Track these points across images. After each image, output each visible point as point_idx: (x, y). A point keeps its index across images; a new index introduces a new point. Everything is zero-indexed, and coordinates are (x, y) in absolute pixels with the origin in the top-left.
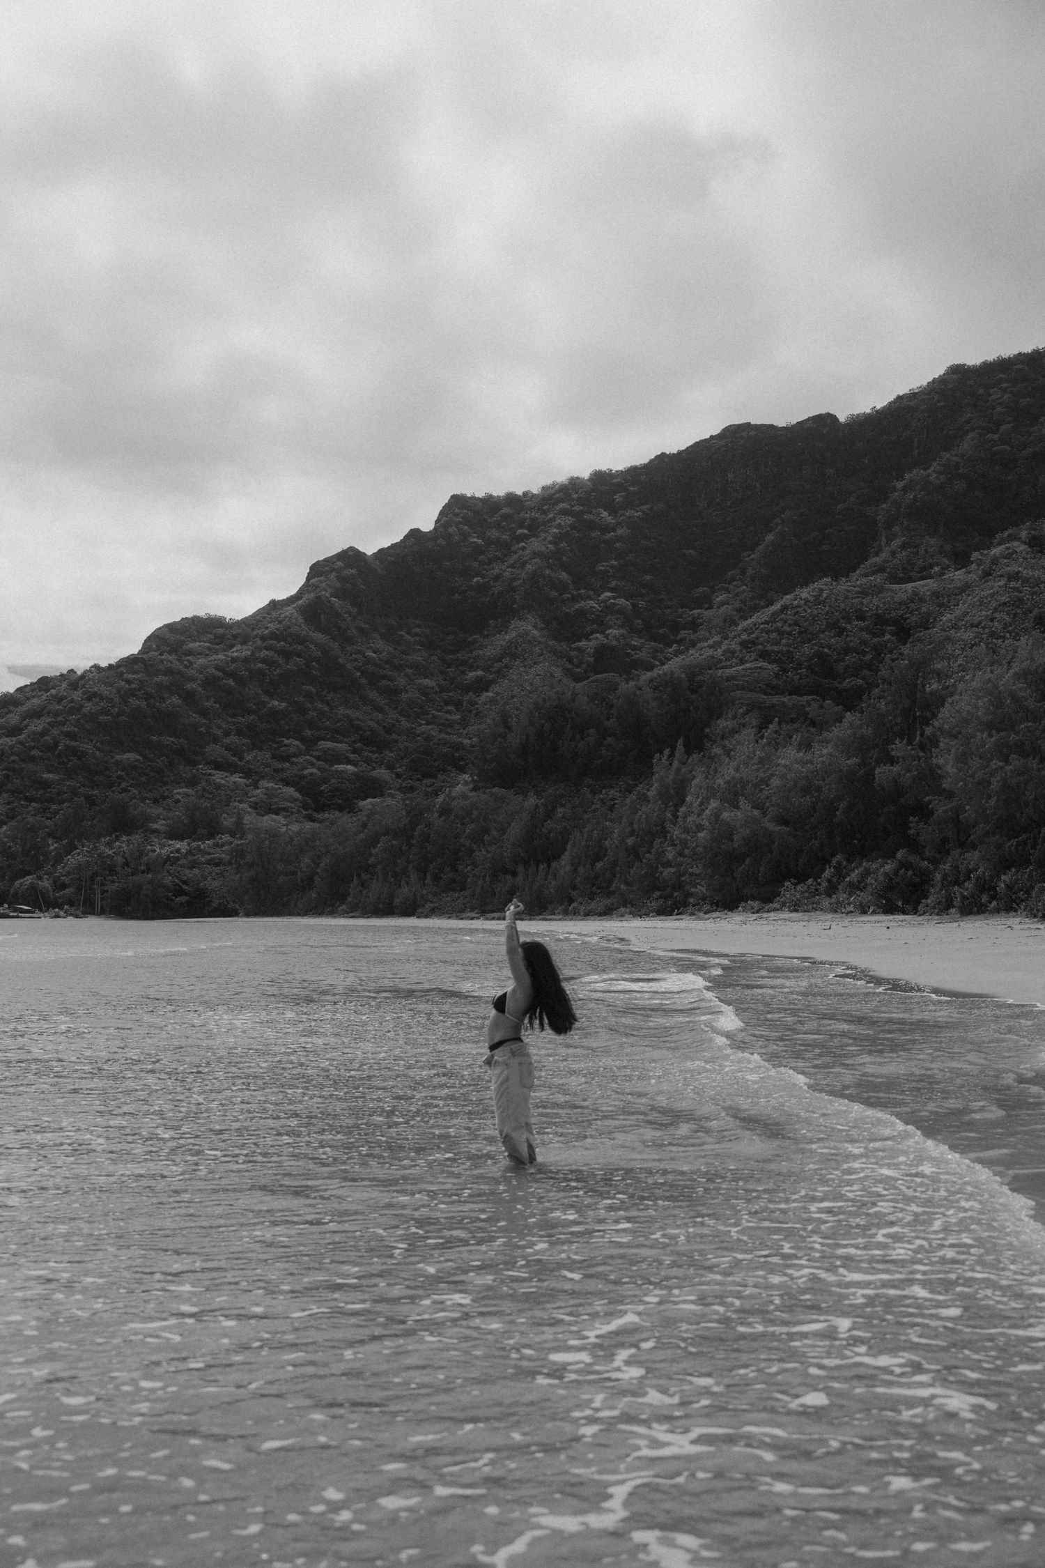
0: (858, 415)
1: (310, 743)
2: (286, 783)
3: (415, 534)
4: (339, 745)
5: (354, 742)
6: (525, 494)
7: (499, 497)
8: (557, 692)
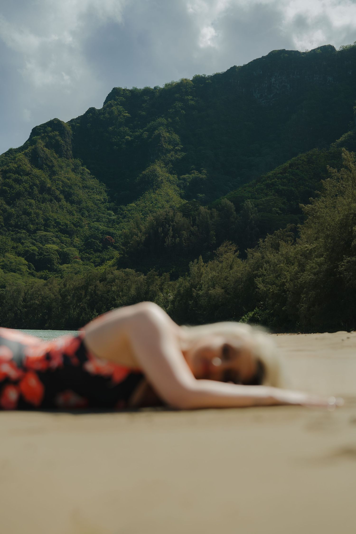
0: (346, 47)
1: (32, 233)
2: (19, 254)
3: (92, 110)
4: (48, 233)
5: (57, 232)
6: (155, 88)
7: (140, 89)
8: (166, 212)
